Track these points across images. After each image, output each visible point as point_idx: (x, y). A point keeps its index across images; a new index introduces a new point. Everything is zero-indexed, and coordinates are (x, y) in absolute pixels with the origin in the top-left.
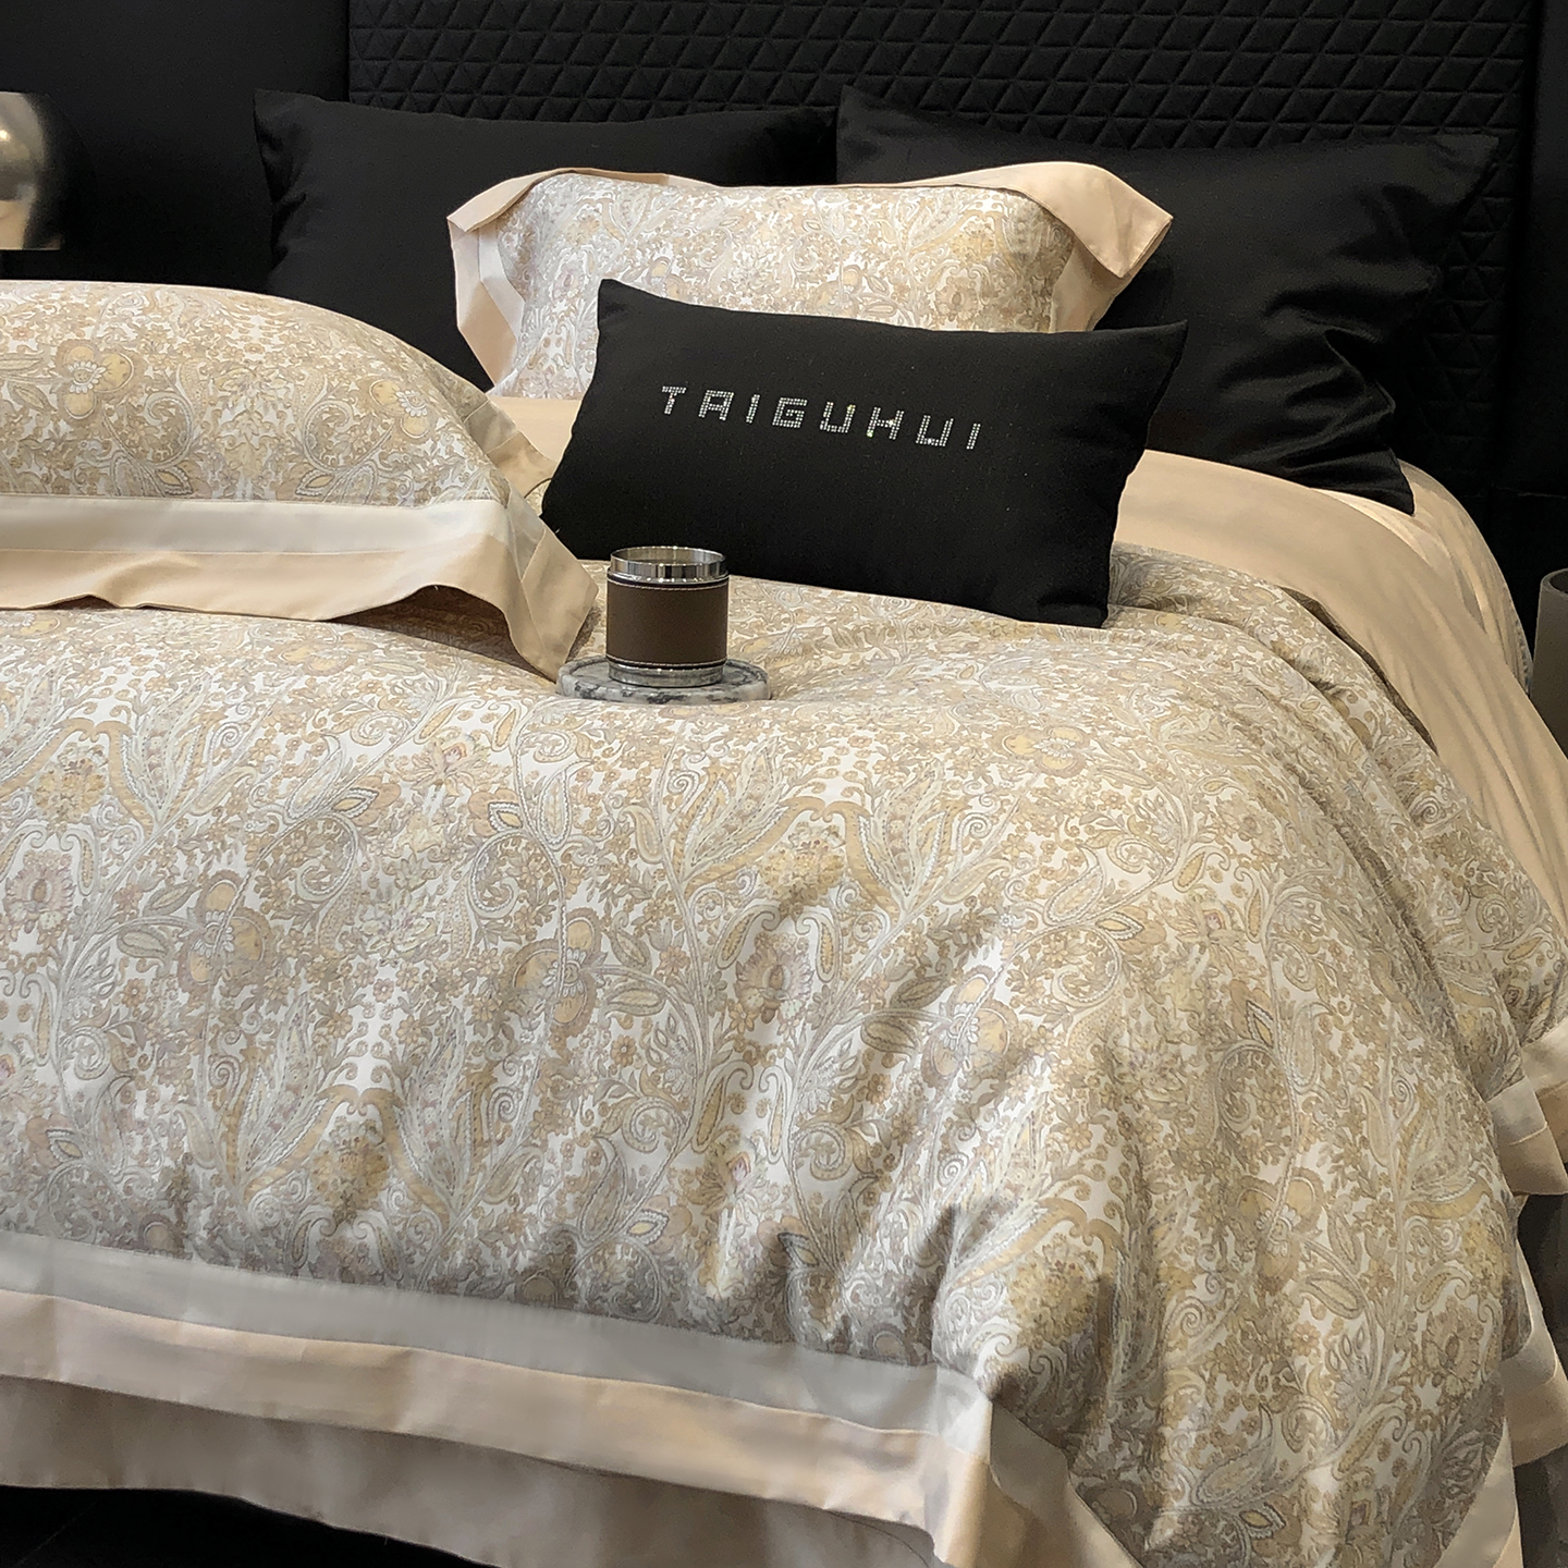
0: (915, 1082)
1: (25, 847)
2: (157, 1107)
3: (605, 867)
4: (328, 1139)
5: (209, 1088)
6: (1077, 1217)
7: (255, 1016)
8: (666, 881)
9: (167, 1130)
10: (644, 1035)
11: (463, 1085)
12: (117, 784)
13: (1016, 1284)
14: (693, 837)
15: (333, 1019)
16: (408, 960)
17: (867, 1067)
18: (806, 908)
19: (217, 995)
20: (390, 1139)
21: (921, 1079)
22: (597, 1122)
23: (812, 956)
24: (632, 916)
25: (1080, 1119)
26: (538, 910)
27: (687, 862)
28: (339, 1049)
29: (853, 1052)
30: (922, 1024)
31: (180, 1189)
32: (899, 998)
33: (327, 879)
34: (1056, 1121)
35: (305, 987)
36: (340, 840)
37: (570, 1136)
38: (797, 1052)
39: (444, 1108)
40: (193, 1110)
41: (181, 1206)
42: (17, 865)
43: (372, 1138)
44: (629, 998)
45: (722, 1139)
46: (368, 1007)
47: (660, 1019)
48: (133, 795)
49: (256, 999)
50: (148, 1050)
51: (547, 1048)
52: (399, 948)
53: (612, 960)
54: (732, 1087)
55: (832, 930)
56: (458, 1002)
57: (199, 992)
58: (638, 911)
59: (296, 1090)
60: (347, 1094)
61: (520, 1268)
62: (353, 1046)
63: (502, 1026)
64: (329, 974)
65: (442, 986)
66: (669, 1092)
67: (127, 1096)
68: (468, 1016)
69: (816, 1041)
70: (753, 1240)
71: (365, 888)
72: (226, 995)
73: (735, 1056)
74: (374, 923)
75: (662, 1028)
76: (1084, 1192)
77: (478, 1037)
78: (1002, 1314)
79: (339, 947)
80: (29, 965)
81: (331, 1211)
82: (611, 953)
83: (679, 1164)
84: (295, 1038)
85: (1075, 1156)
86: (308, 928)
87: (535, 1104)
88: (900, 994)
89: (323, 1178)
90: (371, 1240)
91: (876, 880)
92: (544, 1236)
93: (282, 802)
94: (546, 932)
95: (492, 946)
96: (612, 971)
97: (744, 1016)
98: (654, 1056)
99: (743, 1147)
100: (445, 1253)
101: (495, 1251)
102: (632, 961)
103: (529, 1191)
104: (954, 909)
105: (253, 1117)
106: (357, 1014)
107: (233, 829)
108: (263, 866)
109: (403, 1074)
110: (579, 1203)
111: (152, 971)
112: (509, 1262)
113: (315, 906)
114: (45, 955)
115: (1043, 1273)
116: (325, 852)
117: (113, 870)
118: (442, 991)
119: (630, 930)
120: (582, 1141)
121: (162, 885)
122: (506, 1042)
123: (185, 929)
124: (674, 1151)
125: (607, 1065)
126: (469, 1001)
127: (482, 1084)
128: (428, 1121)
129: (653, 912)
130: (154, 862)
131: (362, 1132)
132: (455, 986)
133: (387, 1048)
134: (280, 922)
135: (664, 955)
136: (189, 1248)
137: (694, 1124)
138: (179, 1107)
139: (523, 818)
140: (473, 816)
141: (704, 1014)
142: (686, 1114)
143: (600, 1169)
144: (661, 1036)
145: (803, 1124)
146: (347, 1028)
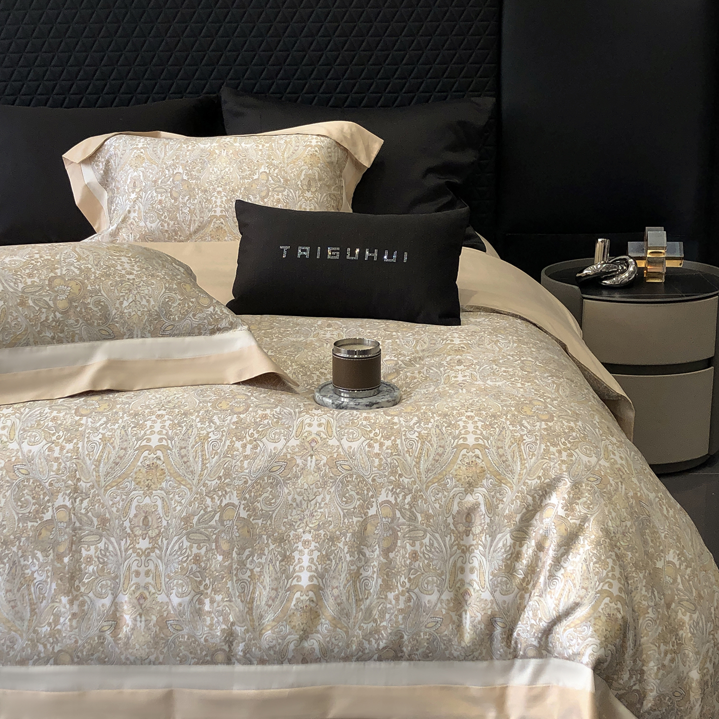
0: (534, 551)
1: (135, 503)
2: (215, 605)
3: (391, 482)
4: (294, 608)
5: (238, 594)
6: (610, 595)
7: (253, 561)
8: (417, 485)
9: (221, 613)
10: (421, 548)
11: (349, 578)
12: (172, 472)
13: (595, 624)
14: (423, 466)
15: (286, 558)
16: (315, 530)
17: (514, 548)
18: (475, 489)
19: (234, 555)
20: (319, 604)
21: (536, 550)
22: (408, 585)
23: (483, 508)
24: (406, 501)
25: (603, 558)
26: (366, 504)
27: (423, 476)
28: (291, 570)
29: (508, 544)
30: (531, 528)
31: (230, 637)
32: (522, 520)
33: (273, 501)
34: (595, 560)
35: (272, 547)
36: (276, 484)
37: (397, 592)
38: (485, 547)
39: (342, 588)
40: (232, 604)
41: (230, 643)
42: (133, 512)
43: (313, 605)
44: (412, 534)
45: (458, 585)
46: (301, 551)
47: (426, 541)
48: (180, 476)
49: (252, 554)
50: (207, 581)
51: (382, 559)
52: (311, 525)
53: (402, 520)
54: (459, 564)
55: (488, 497)
56: (341, 545)
57: (227, 555)
58: (408, 499)
59: (276, 590)
60: (300, 588)
61: (381, 647)
62: (297, 568)
63: (361, 552)
64: (281, 540)
65: (333, 539)
66: (435, 569)
67: (201, 602)
68: (346, 550)
69: (492, 541)
70: (479, 623)
71: (290, 502)
72: (239, 554)
73: (459, 551)
74: (296, 517)
75: (428, 544)
76: (611, 585)
77: (352, 558)
78: (592, 636)
79: (284, 528)
80: (147, 553)
81: (298, 637)
82: (401, 517)
83: (444, 597)
84: (271, 568)
85: (605, 572)
86: (269, 522)
87: (380, 581)
88: (521, 518)
89: (293, 624)
90: (316, 646)
91: (500, 474)
92: (390, 634)
93: (247, 471)
94: (372, 512)
95: (351, 520)
96: (403, 524)
97: (459, 535)
98: (427, 556)
99: (467, 586)
100: (348, 646)
101: (369, 642)
102: (410, 519)
103: (382, 617)
104: (534, 482)
105: (259, 603)
106: (296, 555)
107: (228, 485)
108: (245, 499)
109: (322, 576)
110: (404, 618)
111: (204, 549)
112: (376, 646)
113: (271, 513)
114: (153, 548)
115: (604, 618)
116: (270, 490)
117: (178, 508)
118: (333, 542)
119: (407, 507)
120: (402, 593)
121: (202, 512)
122: (363, 558)
123: (216, 529)
124: (441, 592)
125: (408, 562)
126: (346, 543)
127: (356, 577)
128: (335, 594)
129: (414, 498)
130: (196, 503)
131: (308, 603)
132: (338, 538)
133: (314, 568)
134: (257, 521)
135: (423, 515)
136: (234, 660)
137: (447, 580)
138: (226, 603)
139: (352, 466)
140: (330, 468)
141: (443, 537)
142: (443, 577)
143: (411, 604)
144: (428, 548)
145: (494, 575)
146: (293, 561)
